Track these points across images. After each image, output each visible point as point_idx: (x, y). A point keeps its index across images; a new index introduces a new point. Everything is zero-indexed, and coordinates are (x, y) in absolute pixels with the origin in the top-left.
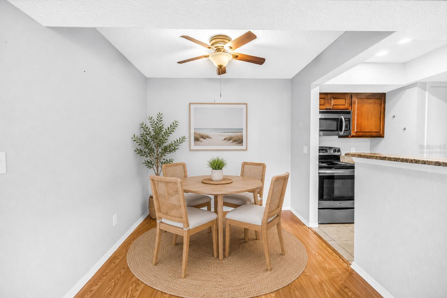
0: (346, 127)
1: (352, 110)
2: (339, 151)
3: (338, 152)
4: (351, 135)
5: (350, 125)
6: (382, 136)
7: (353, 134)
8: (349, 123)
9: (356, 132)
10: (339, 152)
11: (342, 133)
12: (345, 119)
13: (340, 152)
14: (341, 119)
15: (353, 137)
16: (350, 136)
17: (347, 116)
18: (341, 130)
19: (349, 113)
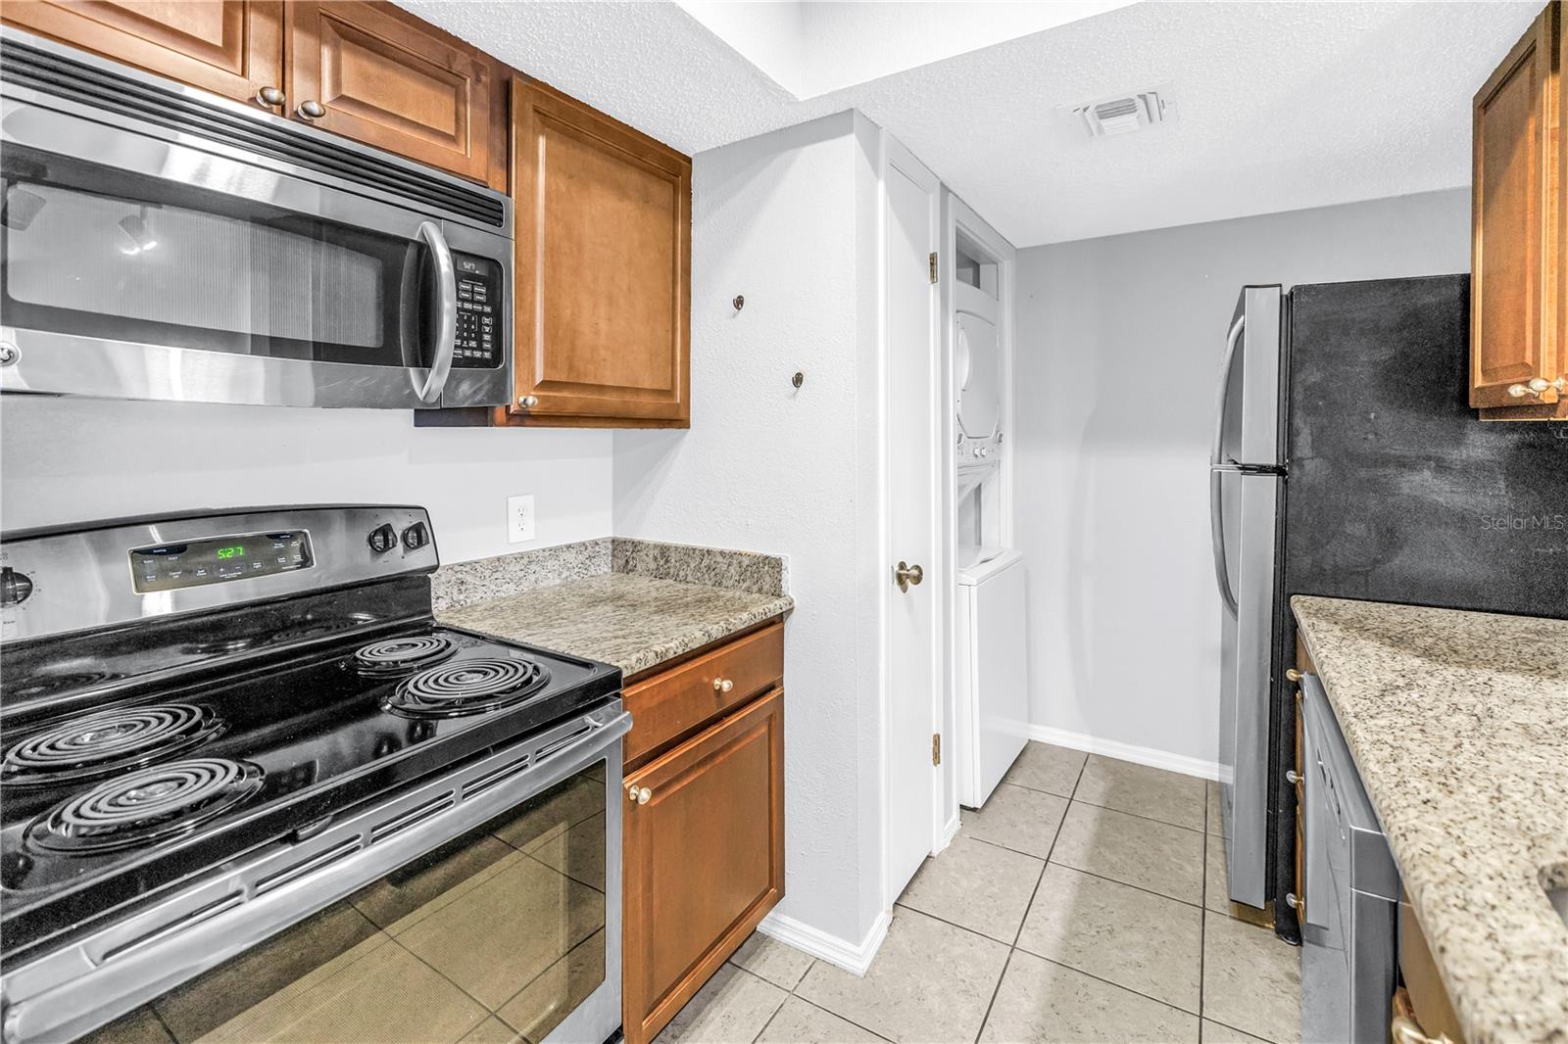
0: (468, 327)
1: (509, 194)
2: (419, 535)
3: (408, 547)
4: (508, 408)
5: (497, 315)
6: (675, 419)
7: (522, 396)
8: (495, 299)
9: (546, 384)
10: (420, 543)
11: (432, 384)
12: (457, 254)
13: (429, 548)
14: (424, 250)
15: (523, 418)
16: (499, 413)
17: (476, 237)
18: (424, 357)
19: (490, 212)
